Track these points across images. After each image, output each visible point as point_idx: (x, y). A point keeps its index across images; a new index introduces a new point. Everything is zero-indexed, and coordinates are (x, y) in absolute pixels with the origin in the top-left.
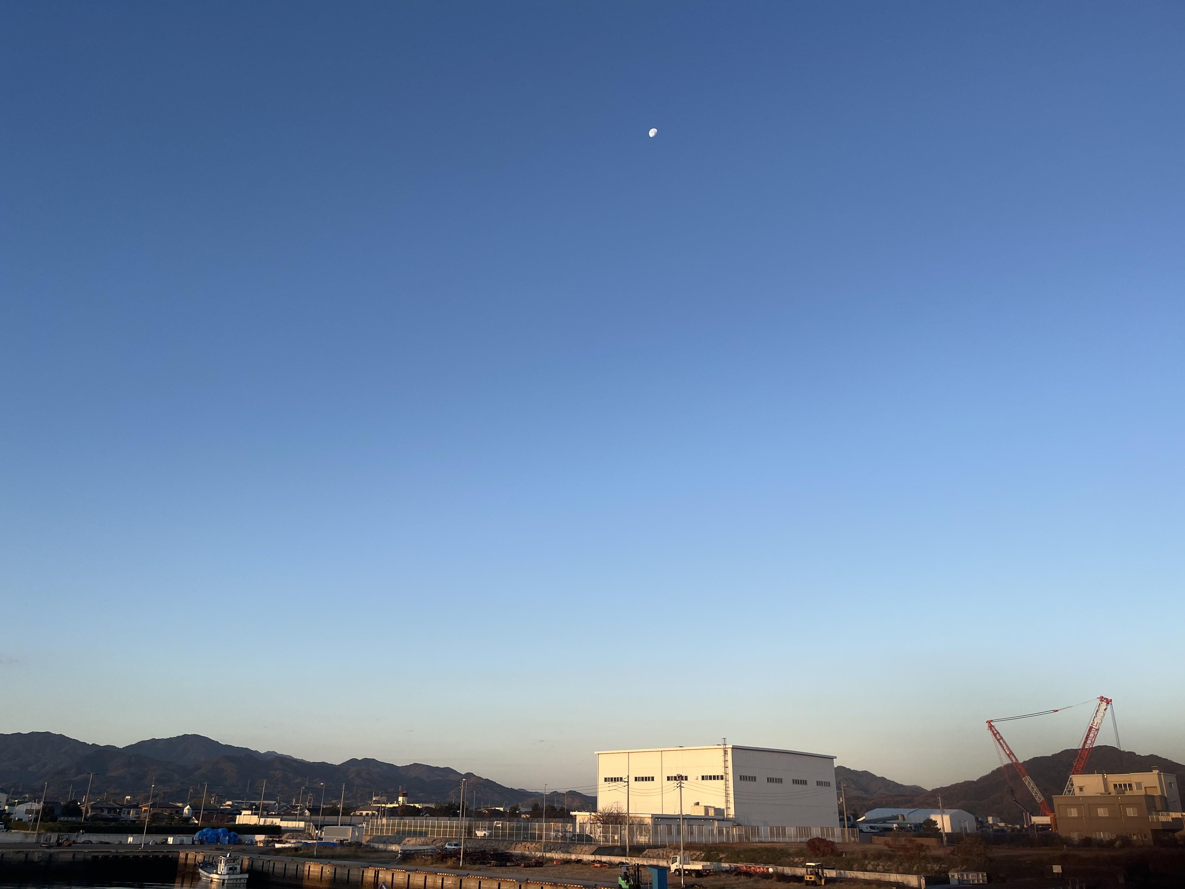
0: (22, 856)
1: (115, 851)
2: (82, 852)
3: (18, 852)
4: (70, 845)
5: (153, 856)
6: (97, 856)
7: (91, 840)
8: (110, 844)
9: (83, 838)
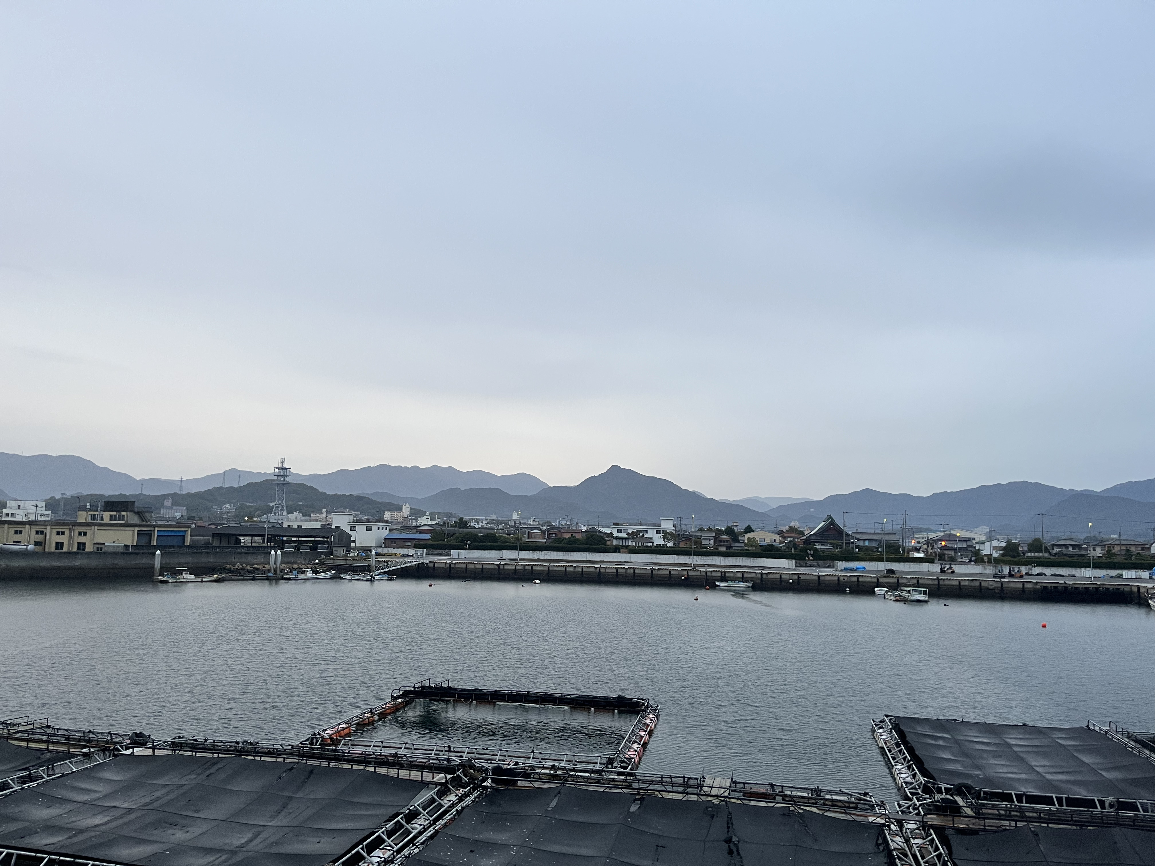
0: (978, 584)
1: (1063, 582)
2: (1030, 582)
3: (972, 580)
4: (1022, 576)
5: (1103, 588)
6: (1046, 586)
7: (1045, 572)
8: (1064, 576)
9: (1037, 570)
